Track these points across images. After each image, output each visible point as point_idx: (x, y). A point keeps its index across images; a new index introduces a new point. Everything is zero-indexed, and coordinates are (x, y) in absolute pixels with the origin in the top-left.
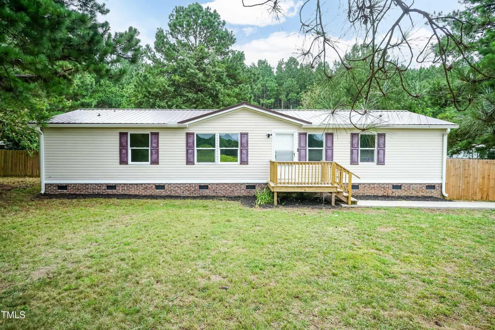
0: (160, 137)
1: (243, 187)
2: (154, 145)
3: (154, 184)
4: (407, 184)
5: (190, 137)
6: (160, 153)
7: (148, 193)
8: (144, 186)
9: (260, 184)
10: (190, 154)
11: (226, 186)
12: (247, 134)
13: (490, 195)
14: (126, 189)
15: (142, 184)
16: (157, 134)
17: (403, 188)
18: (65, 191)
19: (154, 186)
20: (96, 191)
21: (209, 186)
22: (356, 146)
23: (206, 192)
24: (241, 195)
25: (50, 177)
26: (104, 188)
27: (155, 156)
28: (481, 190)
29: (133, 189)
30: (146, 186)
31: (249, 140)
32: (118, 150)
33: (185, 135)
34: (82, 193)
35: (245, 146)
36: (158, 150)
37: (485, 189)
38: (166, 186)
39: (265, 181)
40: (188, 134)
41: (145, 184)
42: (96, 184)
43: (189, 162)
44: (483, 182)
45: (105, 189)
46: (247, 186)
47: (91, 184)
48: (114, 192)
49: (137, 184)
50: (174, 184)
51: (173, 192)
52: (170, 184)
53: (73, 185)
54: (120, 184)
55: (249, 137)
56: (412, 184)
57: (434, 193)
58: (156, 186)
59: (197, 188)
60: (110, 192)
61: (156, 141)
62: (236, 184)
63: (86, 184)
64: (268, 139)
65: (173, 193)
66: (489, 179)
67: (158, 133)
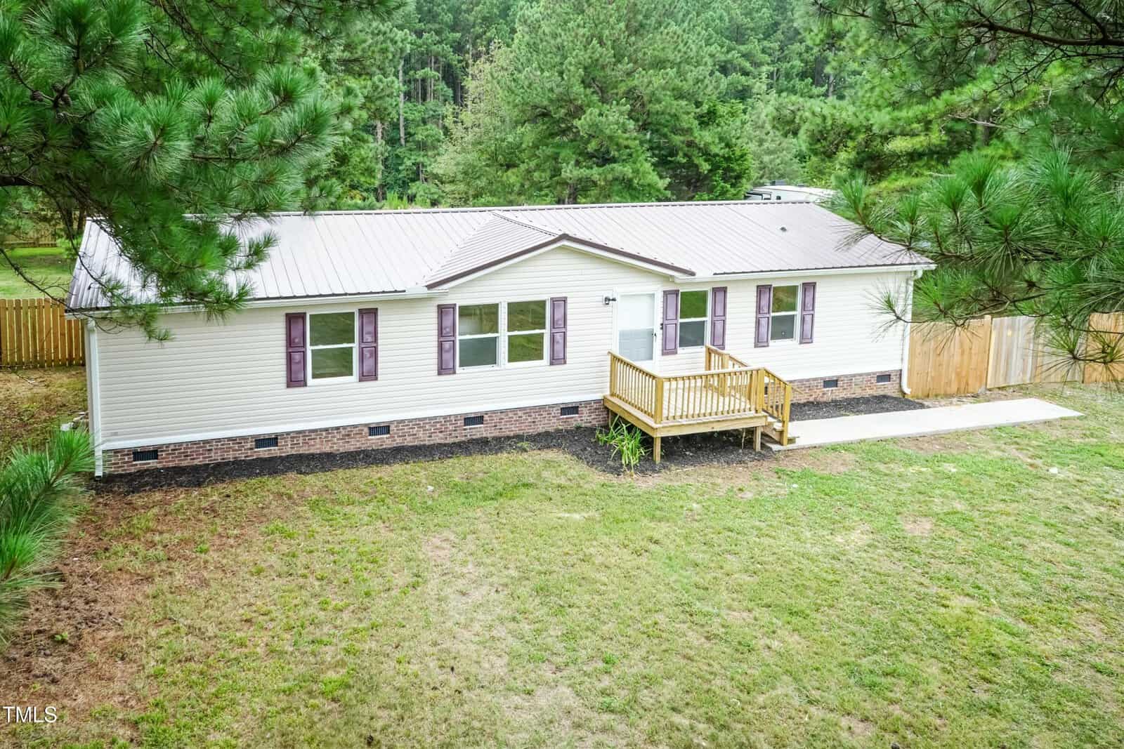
0: (380, 318)
1: (556, 412)
2: (368, 338)
3: (366, 425)
4: (846, 376)
5: (447, 313)
6: (380, 354)
7: (352, 446)
8: (343, 432)
9: (587, 403)
10: (447, 351)
11: (520, 413)
12: (564, 300)
13: (970, 382)
14: (301, 441)
15: (338, 428)
16: (374, 312)
17: (840, 383)
18: (152, 463)
19: (366, 430)
20: (230, 456)
21: (486, 417)
22: (766, 311)
23: (479, 431)
24: (551, 430)
25: (116, 434)
26: (249, 445)
27: (369, 363)
28: (958, 374)
29: (318, 440)
30: (347, 432)
31: (569, 312)
32: (284, 355)
33: (435, 309)
34: (196, 462)
35: (561, 324)
36: (376, 348)
37: (964, 374)
38: (392, 427)
39: (599, 396)
40: (442, 310)
41: (344, 427)
42: (230, 439)
43: (443, 369)
44: (962, 361)
45: (251, 449)
46: (562, 409)
47: (219, 440)
48: (274, 451)
49: (326, 430)
50: (410, 421)
51: (408, 439)
52: (403, 421)
53: (172, 447)
54: (288, 433)
55: (569, 306)
56: (854, 376)
57: (889, 389)
58: (370, 428)
59: (461, 423)
60: (264, 452)
61: (371, 329)
62: (542, 408)
63: (206, 442)
64: (608, 308)
65: (409, 442)
66: (970, 353)
67: (377, 309)
